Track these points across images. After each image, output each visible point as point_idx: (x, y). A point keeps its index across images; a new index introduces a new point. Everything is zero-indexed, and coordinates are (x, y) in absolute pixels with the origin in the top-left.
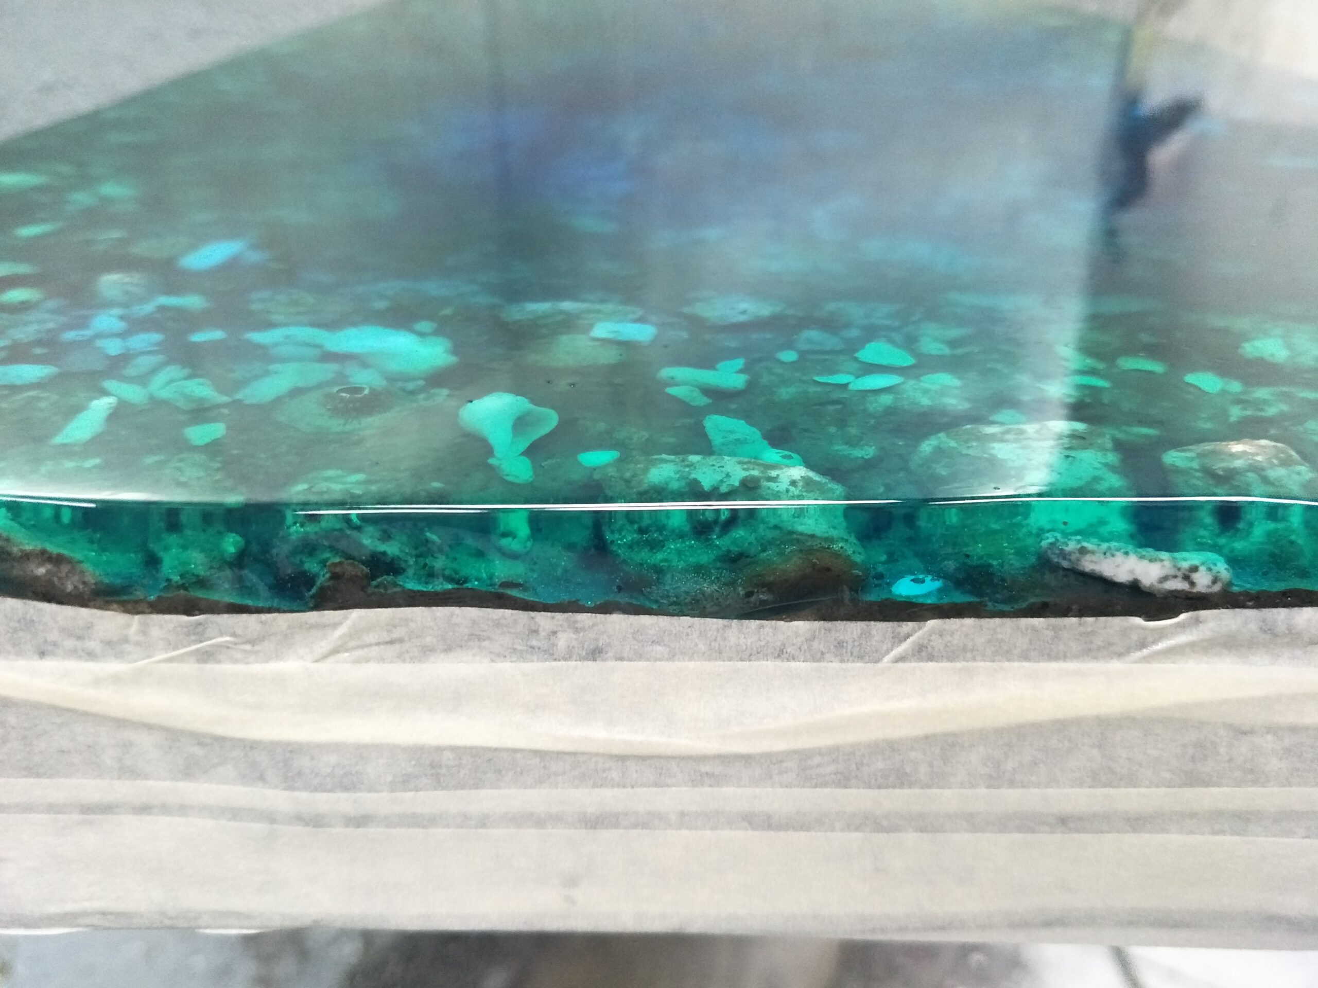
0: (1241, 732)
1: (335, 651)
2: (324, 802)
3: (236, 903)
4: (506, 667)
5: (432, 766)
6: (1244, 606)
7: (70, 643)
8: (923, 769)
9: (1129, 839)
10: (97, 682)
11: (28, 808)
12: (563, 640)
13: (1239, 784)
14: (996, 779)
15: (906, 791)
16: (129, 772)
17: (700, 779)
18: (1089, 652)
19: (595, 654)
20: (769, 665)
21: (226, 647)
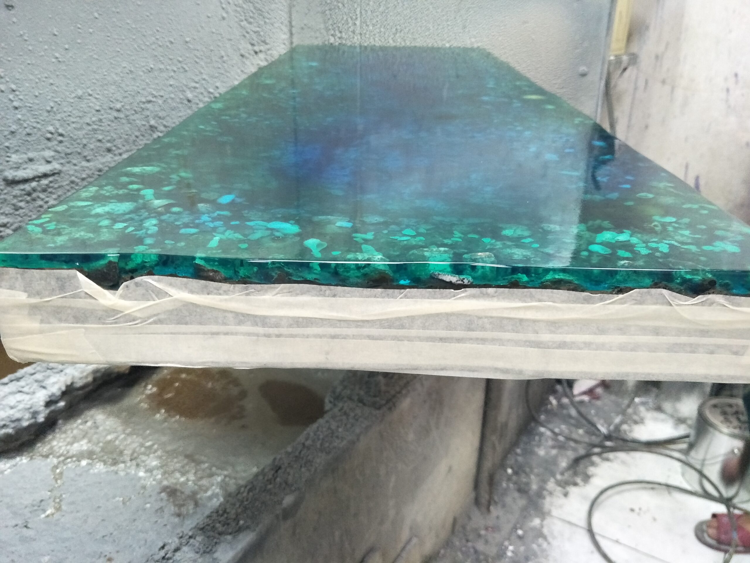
0: (480, 318)
1: (277, 294)
2: (271, 331)
3: (246, 360)
4: (315, 299)
5: (297, 322)
6: (476, 288)
7: (215, 291)
8: (407, 325)
9: (458, 345)
10: (221, 301)
11: (198, 333)
12: (328, 292)
13: (481, 331)
14: (424, 328)
15: (404, 330)
16: (224, 324)
17: (357, 327)
18: (442, 297)
19: (334, 296)
20: (373, 299)
21: (252, 292)
